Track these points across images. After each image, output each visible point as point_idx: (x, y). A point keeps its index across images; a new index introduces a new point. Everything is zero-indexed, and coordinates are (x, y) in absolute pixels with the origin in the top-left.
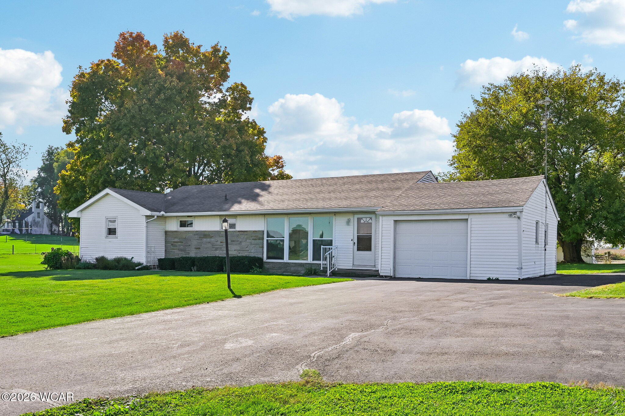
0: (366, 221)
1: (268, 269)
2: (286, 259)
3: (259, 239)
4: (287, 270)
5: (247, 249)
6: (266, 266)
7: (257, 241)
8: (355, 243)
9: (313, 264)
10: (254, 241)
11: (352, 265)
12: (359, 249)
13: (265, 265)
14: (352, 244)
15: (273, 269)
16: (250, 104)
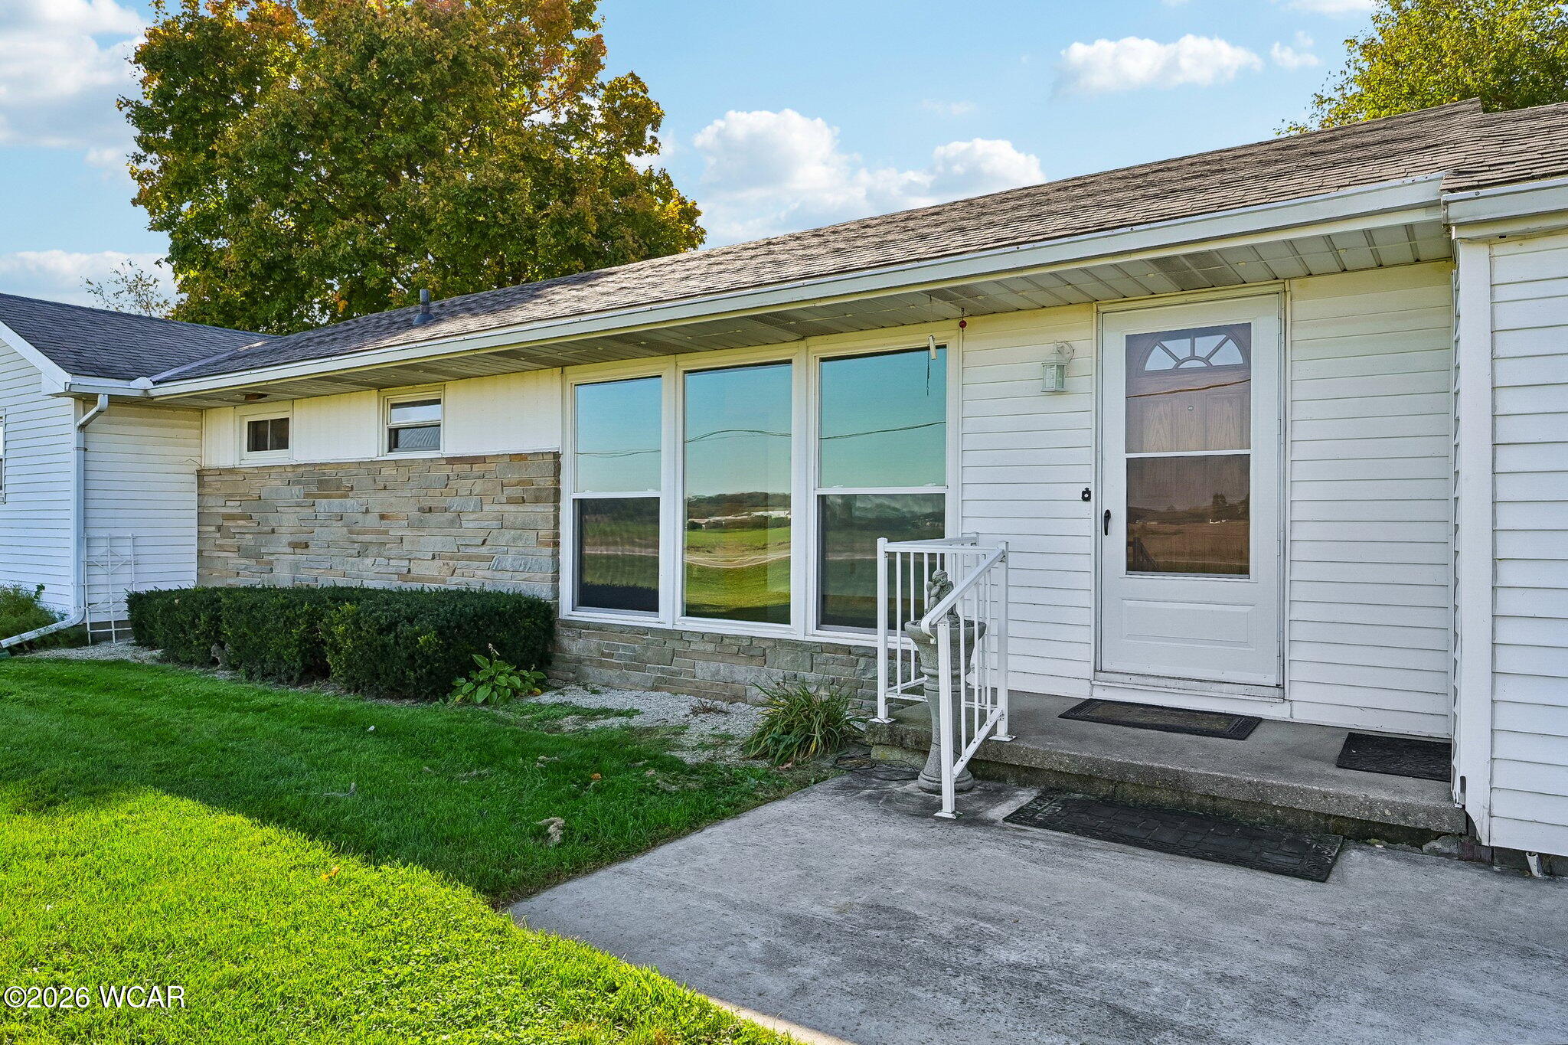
0: (1193, 357)
1: (580, 661)
2: (670, 614)
3: (537, 500)
4: (673, 673)
5: (484, 550)
6: (573, 646)
7: (529, 508)
8: (1108, 515)
9: (824, 647)
10: (512, 508)
11: (1087, 670)
12: (1139, 560)
13: (566, 642)
14: (1089, 526)
15: (601, 665)
16: (653, 129)
